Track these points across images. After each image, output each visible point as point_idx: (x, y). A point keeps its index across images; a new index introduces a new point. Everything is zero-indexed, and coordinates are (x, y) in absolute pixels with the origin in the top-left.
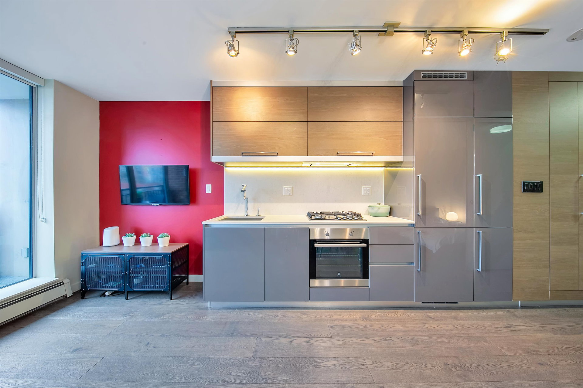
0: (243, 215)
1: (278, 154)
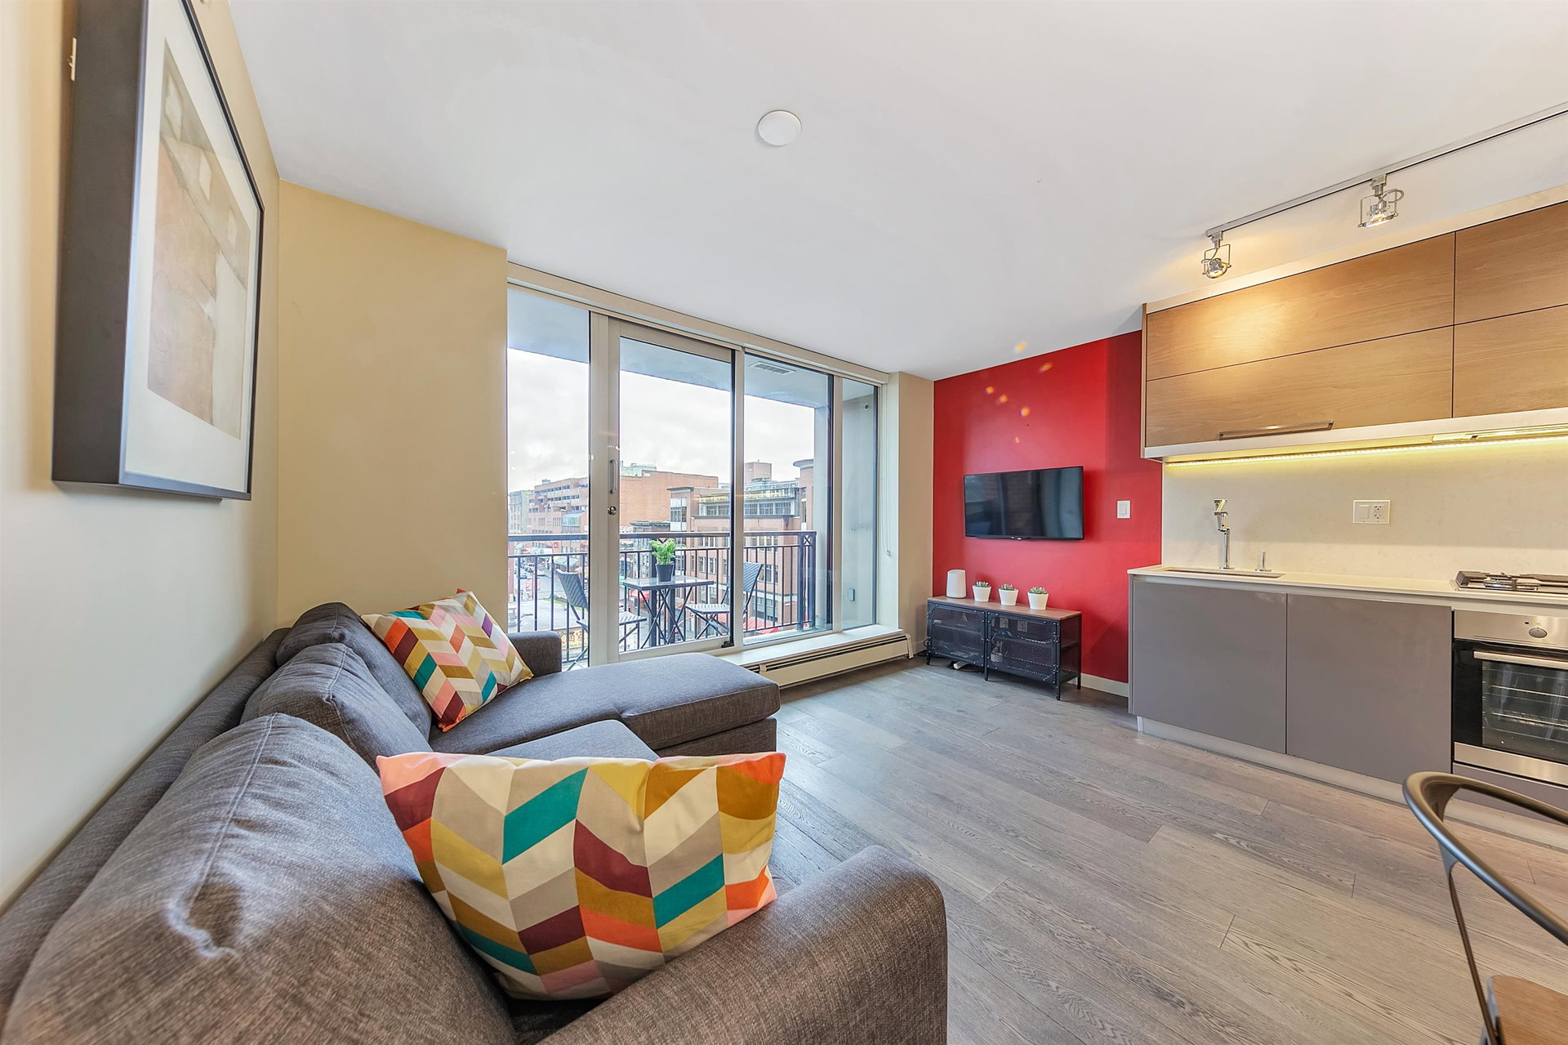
0: (1214, 567)
1: (1331, 424)
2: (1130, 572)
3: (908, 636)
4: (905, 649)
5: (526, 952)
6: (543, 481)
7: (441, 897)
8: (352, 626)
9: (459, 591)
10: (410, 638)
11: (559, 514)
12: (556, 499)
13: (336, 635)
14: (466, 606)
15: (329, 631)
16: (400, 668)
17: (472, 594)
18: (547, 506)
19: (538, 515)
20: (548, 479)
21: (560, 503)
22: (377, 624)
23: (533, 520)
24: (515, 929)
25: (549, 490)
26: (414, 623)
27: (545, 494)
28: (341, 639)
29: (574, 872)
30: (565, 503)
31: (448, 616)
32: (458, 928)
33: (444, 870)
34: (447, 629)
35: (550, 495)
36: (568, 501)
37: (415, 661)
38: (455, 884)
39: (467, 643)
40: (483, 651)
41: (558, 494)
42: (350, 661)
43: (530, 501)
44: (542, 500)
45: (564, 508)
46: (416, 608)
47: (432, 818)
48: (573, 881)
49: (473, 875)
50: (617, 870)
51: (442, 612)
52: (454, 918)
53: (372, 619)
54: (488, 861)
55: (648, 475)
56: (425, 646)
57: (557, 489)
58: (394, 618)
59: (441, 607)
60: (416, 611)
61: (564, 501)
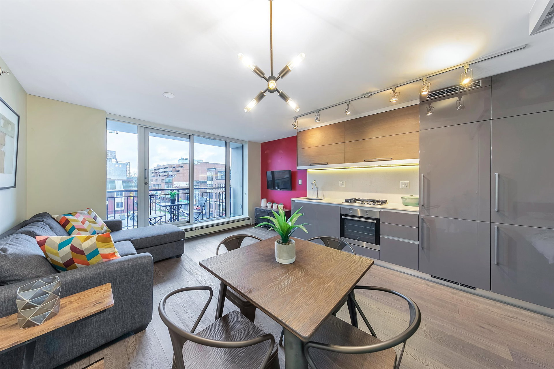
0: (315, 197)
1: (328, 163)
2: (291, 199)
3: (251, 218)
4: (250, 222)
5: (65, 268)
6: (157, 165)
7: (48, 259)
8: (47, 218)
9: (87, 208)
10: (68, 221)
11: (164, 178)
12: (163, 172)
13: (41, 220)
14: (88, 213)
15: (39, 219)
16: (64, 229)
17: (91, 209)
18: (159, 175)
19: (155, 178)
20: (160, 164)
21: (164, 174)
22: (57, 218)
23: (153, 180)
24: (62, 263)
25: (160, 169)
26: (69, 217)
27: (158, 170)
28: (43, 221)
29: (71, 252)
30: (166, 174)
31: (81, 215)
32: (52, 264)
33: (48, 253)
34: (81, 218)
35: (160, 171)
36: (168, 173)
37: (69, 227)
38: (51, 256)
39: (87, 222)
40: (93, 225)
41: (164, 170)
42: (43, 226)
43: (152, 173)
44: (157, 173)
45: (166, 176)
46: (71, 213)
47: (45, 245)
48: (71, 253)
49: (53, 253)
50: (78, 251)
51: (79, 214)
52: (51, 263)
53: (55, 217)
54: (55, 251)
55: (200, 163)
56: (72, 223)
57: (163, 168)
58: (63, 216)
59: (79, 213)
60: (71, 214)
61: (166, 173)
